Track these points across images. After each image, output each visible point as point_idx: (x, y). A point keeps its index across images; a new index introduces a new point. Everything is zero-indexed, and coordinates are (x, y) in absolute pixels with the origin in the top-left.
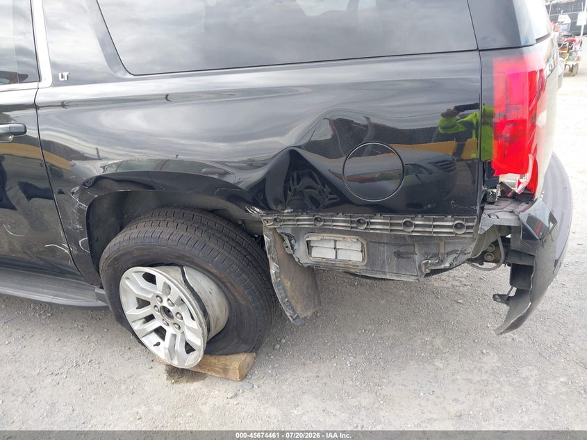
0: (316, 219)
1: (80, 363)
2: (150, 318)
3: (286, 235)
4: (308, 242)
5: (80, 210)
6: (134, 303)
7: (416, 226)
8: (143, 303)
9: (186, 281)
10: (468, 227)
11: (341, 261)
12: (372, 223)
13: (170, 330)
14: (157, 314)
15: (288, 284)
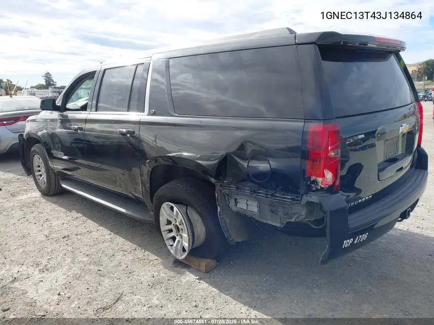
0: (237, 187)
1: (137, 249)
2: (171, 231)
3: (227, 194)
4: (236, 200)
5: (148, 171)
6: (166, 222)
7: (276, 196)
8: (169, 223)
9: (187, 213)
10: (297, 200)
11: (249, 211)
12: (259, 193)
13: (178, 239)
14: (174, 229)
15: (227, 221)
